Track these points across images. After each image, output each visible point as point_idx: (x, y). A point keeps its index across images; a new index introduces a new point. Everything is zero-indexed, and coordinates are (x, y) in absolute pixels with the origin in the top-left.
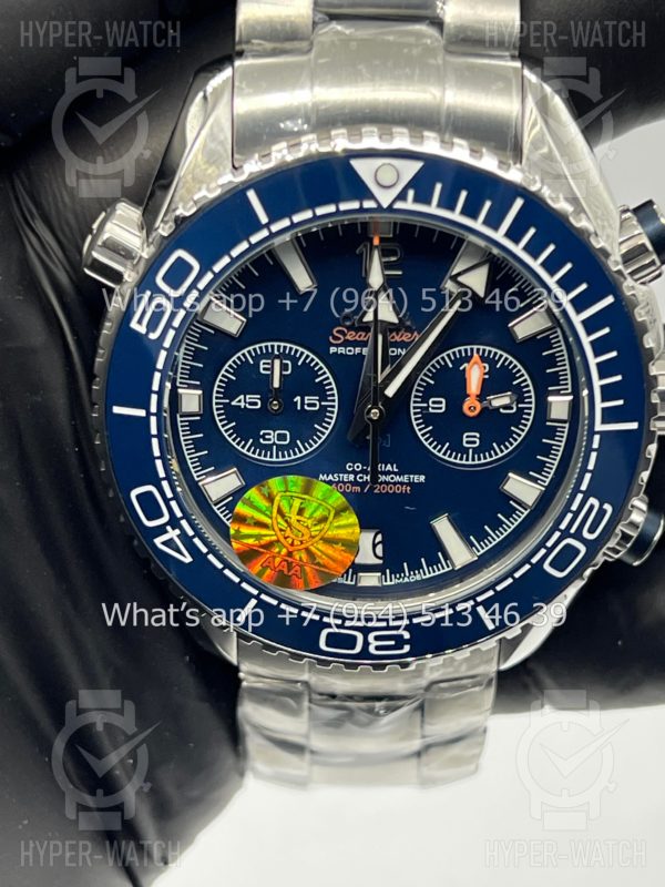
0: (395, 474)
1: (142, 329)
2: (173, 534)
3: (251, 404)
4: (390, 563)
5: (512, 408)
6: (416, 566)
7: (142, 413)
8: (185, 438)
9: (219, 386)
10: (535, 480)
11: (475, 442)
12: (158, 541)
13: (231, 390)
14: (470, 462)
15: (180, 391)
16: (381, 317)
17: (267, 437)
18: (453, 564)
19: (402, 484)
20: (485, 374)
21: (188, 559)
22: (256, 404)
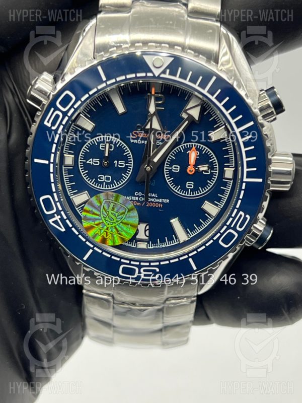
0: (156, 198)
1: (49, 125)
2: (57, 218)
3: (95, 163)
4: (152, 239)
5: (208, 172)
6: (163, 241)
7: (47, 162)
8: (66, 176)
9: (82, 154)
10: (217, 205)
11: (191, 186)
12: (51, 221)
13: (86, 157)
14: (189, 195)
15: (65, 155)
16: (153, 127)
17: (101, 178)
18: (179, 241)
19: (159, 203)
20: (197, 156)
21: (63, 230)
22: (97, 163)
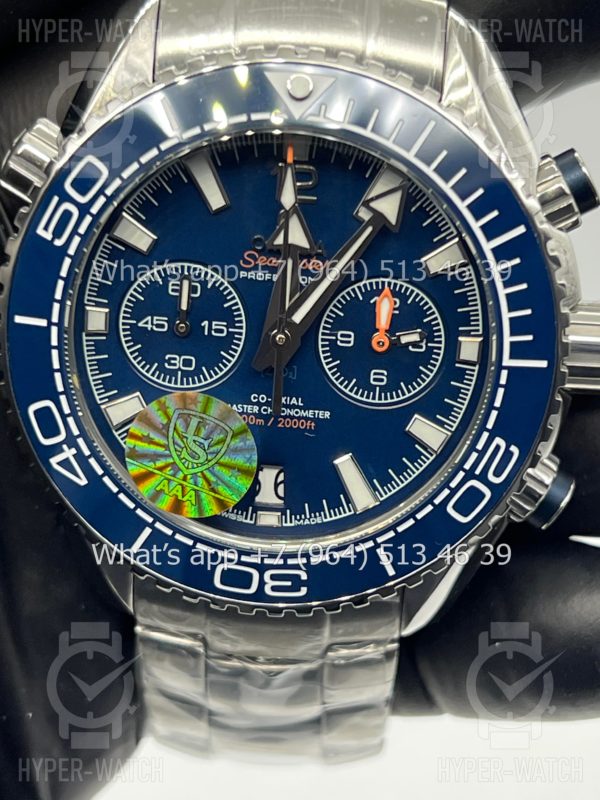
0: (300, 408)
1: (48, 236)
2: (69, 453)
3: (158, 326)
4: (292, 503)
5: (421, 347)
6: (317, 509)
7: (43, 323)
8: (89, 357)
9: (127, 306)
10: (441, 424)
11: (382, 380)
12: (54, 461)
13: (138, 311)
14: (377, 401)
15: (88, 308)
16: (291, 241)
17: (173, 362)
18: (355, 509)
19: (307, 419)
20: (395, 309)
21: (83, 482)
22: (162, 326)
